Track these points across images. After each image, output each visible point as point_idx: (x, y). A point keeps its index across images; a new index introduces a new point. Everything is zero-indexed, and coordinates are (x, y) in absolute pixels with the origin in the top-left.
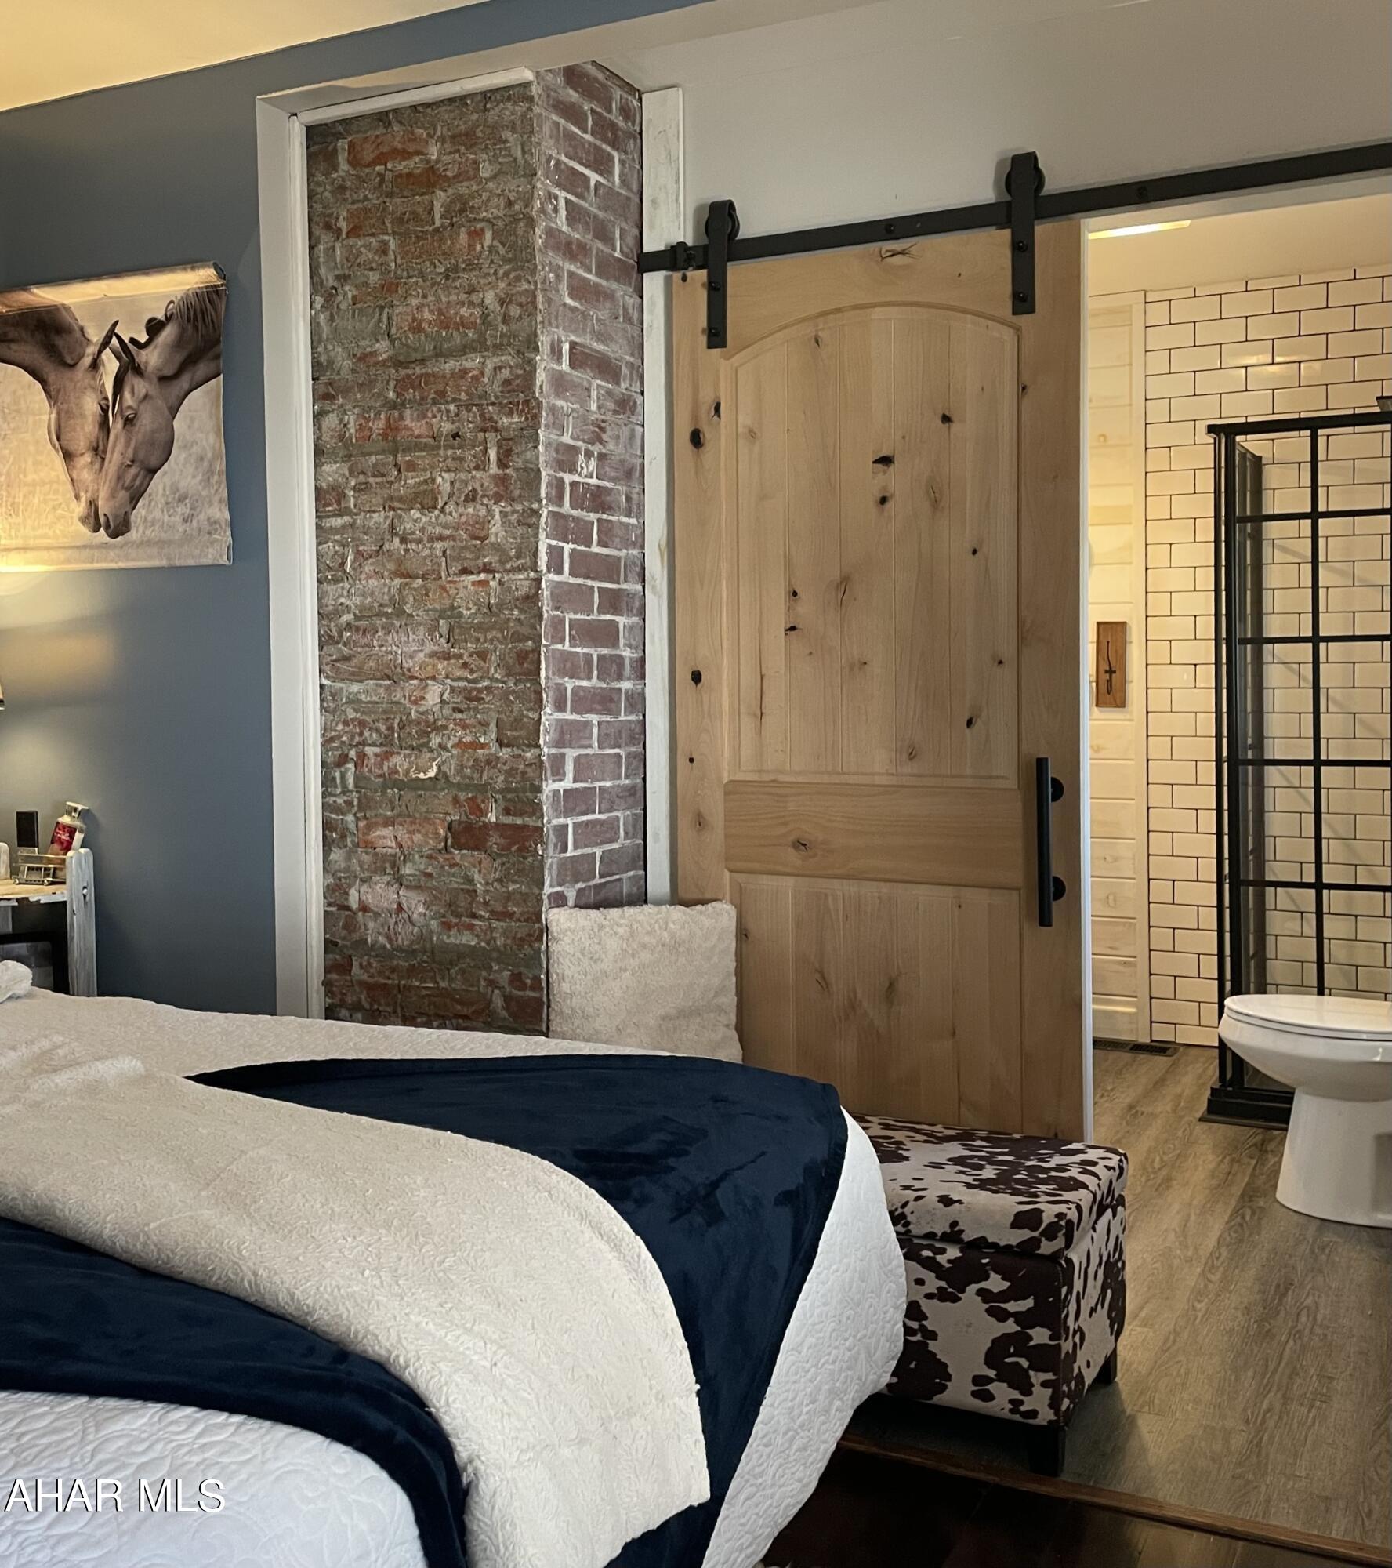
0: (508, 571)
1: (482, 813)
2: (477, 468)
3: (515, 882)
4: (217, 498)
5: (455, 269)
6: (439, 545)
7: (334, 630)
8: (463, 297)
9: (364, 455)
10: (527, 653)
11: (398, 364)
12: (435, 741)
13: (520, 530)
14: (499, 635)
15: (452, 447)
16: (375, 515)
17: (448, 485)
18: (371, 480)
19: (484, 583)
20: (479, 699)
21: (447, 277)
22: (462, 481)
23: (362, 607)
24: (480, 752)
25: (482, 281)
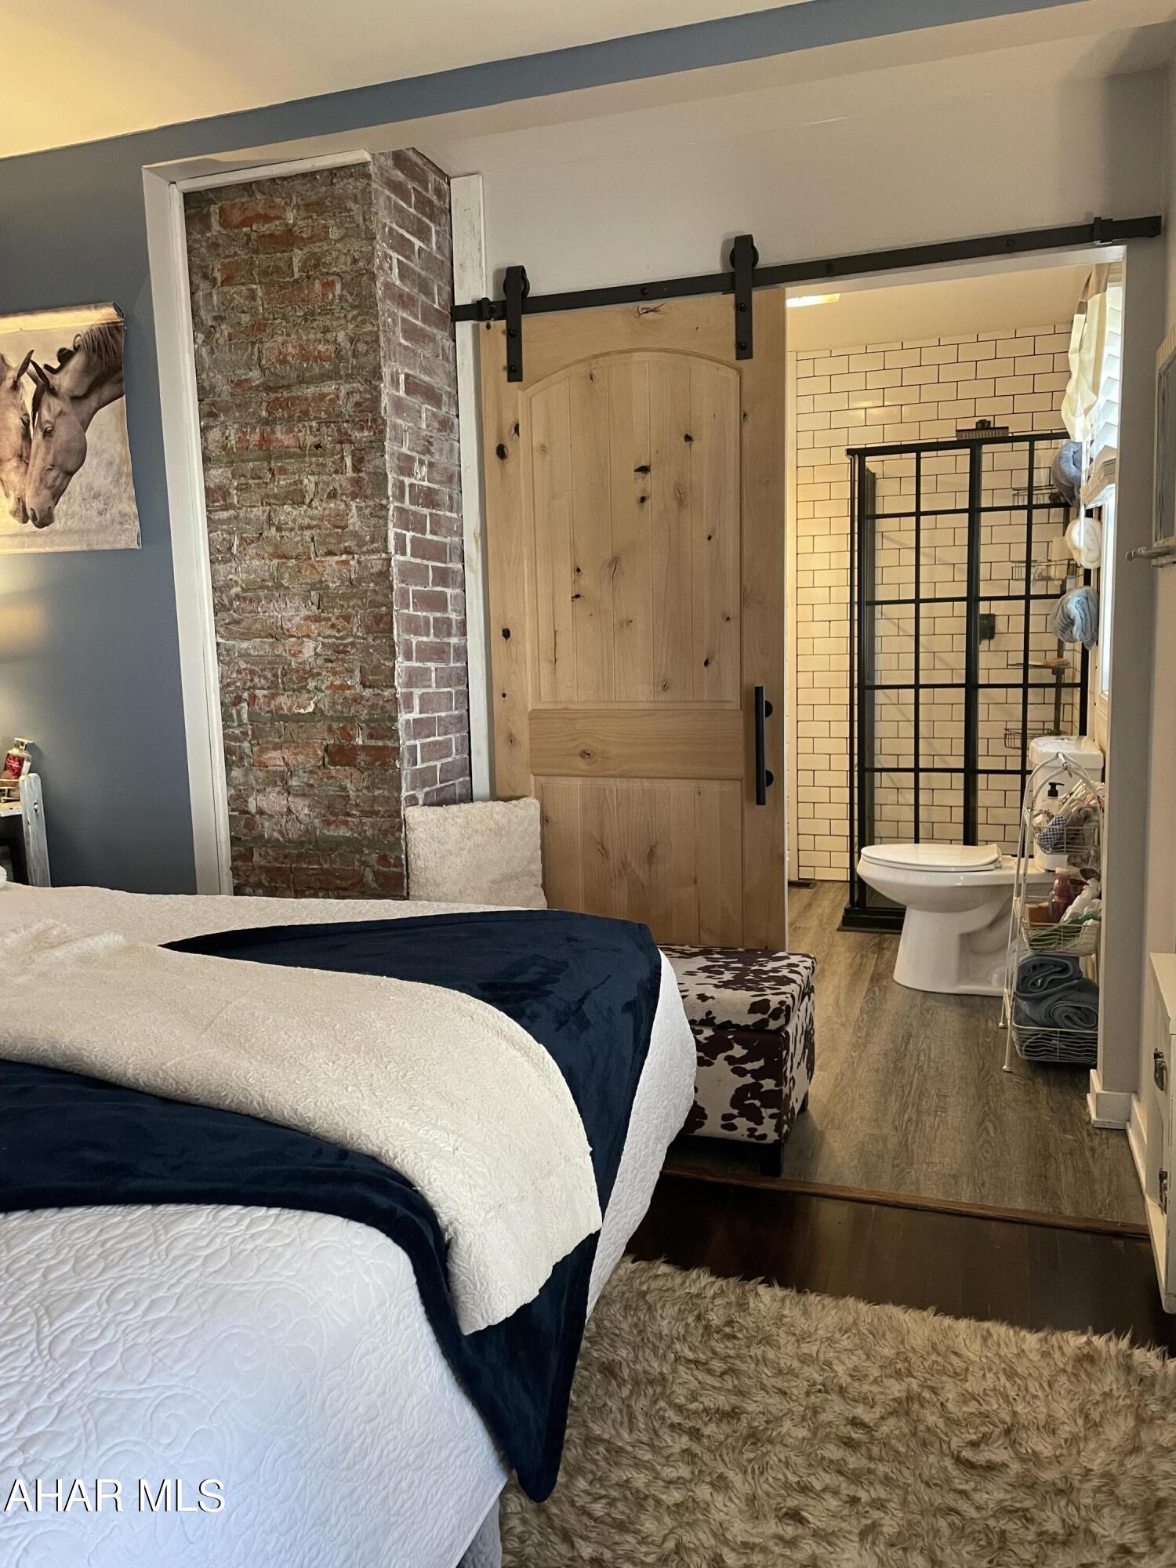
0: (364, 553)
1: (351, 738)
2: (336, 472)
3: (379, 788)
4: (125, 495)
5: (313, 313)
6: (307, 533)
7: (226, 600)
8: (320, 336)
9: (243, 461)
10: (382, 616)
11: (269, 389)
12: (311, 684)
13: (373, 521)
14: (359, 603)
15: (316, 456)
16: (255, 510)
17: (313, 485)
18: (250, 481)
19: (346, 562)
20: (346, 652)
21: (306, 320)
22: (324, 482)
23: (248, 582)
24: (348, 692)
25: (335, 323)
